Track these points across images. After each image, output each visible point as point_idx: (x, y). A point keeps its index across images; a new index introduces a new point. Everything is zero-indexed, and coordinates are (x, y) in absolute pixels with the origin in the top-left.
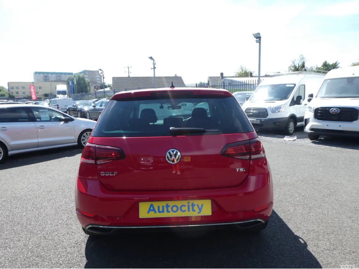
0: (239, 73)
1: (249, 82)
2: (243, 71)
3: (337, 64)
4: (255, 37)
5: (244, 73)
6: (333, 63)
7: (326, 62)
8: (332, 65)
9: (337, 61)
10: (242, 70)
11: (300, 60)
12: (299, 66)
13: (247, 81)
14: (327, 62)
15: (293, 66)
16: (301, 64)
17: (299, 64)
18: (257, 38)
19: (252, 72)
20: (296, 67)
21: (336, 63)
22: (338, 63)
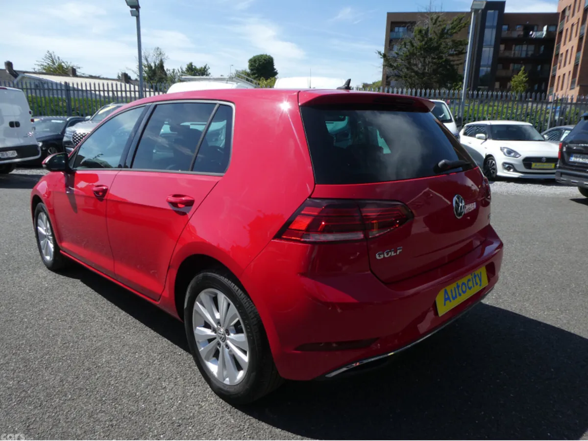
0: (46, 66)
1: (78, 87)
2: (54, 63)
3: (207, 70)
4: (128, 5)
5: (59, 68)
6: (202, 68)
7: (191, 64)
8: (200, 70)
9: (206, 66)
10: (53, 61)
11: (157, 57)
12: (155, 65)
13: (73, 84)
14: (193, 64)
15: (147, 65)
16: (158, 62)
17: (155, 63)
18: (132, 7)
19: (74, 68)
20: (151, 67)
21: (205, 67)
22: (207, 67)
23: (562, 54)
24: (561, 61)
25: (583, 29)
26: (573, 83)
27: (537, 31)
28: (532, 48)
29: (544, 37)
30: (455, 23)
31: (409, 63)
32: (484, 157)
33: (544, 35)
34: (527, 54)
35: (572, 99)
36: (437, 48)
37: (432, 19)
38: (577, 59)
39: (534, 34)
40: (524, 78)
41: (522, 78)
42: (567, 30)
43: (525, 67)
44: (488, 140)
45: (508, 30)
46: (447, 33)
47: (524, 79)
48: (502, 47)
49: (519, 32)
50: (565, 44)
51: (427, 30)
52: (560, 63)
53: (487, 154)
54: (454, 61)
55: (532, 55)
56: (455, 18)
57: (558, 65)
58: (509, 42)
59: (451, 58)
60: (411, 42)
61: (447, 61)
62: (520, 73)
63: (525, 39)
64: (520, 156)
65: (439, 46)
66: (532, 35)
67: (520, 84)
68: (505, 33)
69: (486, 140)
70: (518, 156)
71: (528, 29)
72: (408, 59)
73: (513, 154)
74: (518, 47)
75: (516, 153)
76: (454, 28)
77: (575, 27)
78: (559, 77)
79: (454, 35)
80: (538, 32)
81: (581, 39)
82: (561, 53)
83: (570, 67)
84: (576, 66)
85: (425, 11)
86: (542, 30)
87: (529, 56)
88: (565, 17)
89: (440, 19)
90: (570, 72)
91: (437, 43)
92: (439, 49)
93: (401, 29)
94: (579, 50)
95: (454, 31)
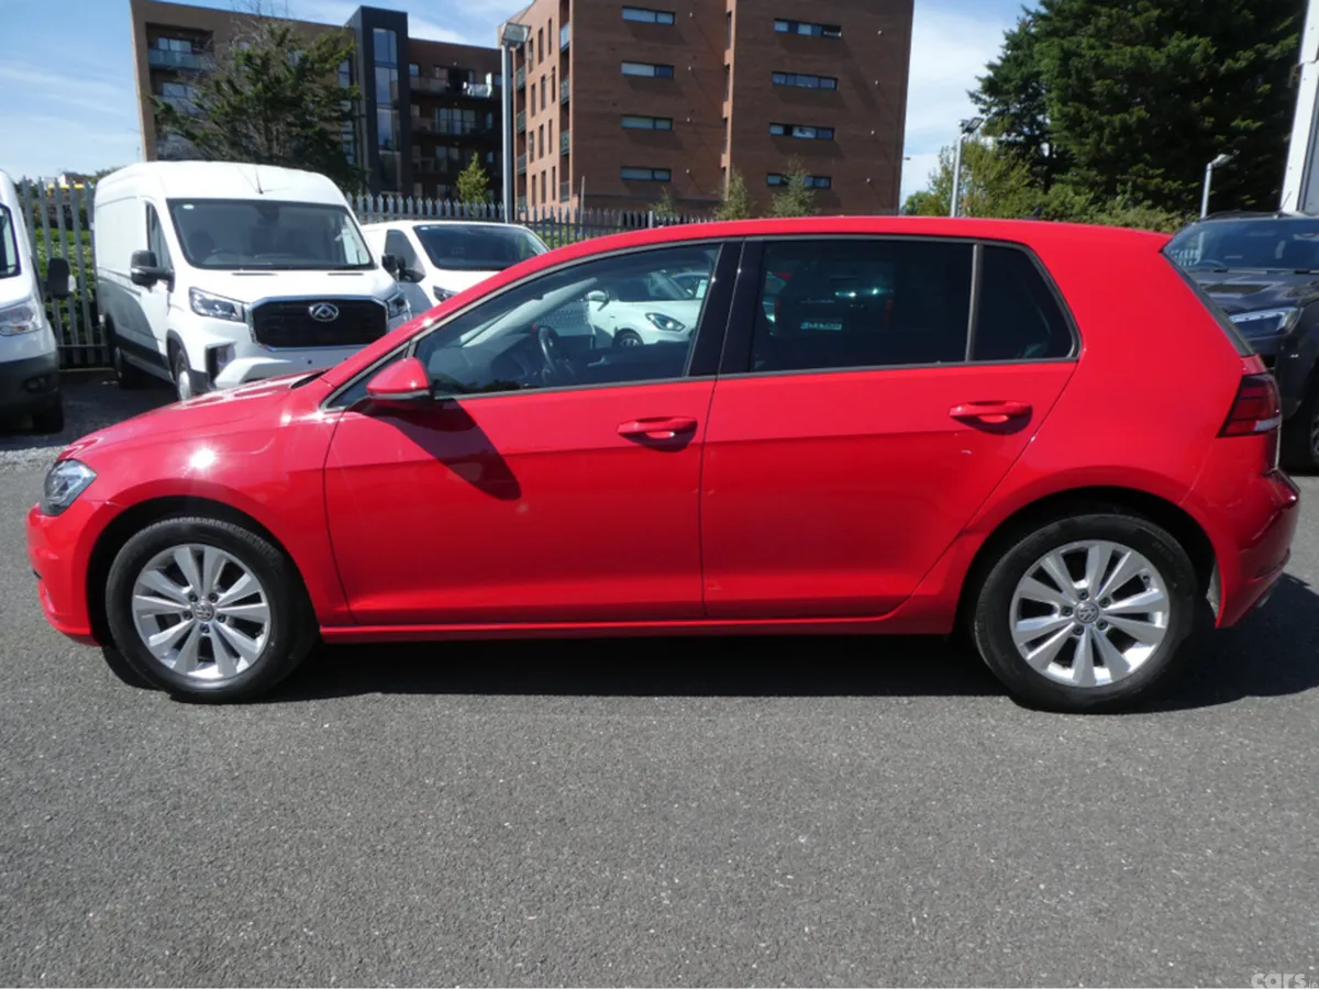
23: (532, 133)
24: (532, 145)
25: (566, 88)
26: (564, 191)
27: (474, 83)
28: (470, 115)
29: (491, 97)
30: (324, 49)
31: (234, 131)
32: (612, 334)
33: (489, 94)
34: (463, 129)
35: (568, 217)
36: (295, 103)
37: (272, 33)
38: (563, 143)
39: (470, 89)
40: (481, 176)
41: (478, 177)
42: (533, 87)
43: (479, 155)
44: (611, 303)
45: (421, 74)
46: (312, 69)
47: (483, 179)
48: (416, 111)
49: (439, 81)
50: (533, 114)
51: (266, 61)
52: (532, 150)
53: (619, 328)
54: (337, 133)
55: (472, 130)
56: (323, 37)
57: (528, 153)
58: (429, 101)
59: (327, 127)
60: (230, 82)
61: (323, 134)
62: (472, 167)
63: (454, 97)
64: (684, 327)
65: (301, 98)
66: (466, 90)
67: (476, 189)
68: (415, 84)
69: (606, 302)
70: (679, 328)
71: (457, 76)
72: (228, 122)
73: (670, 325)
74: (444, 112)
75: (677, 323)
76: (326, 61)
77: (548, 85)
78: (534, 177)
79: (329, 76)
80: (477, 86)
81: (564, 107)
82: (528, 130)
83: (551, 160)
84: (564, 157)
85: (249, 11)
86: (484, 82)
87: (467, 131)
88: (524, 62)
89: (289, 36)
90: (554, 168)
91: (294, 90)
92: (299, 106)
93: (176, 45)
94: (564, 127)
95: (328, 66)
